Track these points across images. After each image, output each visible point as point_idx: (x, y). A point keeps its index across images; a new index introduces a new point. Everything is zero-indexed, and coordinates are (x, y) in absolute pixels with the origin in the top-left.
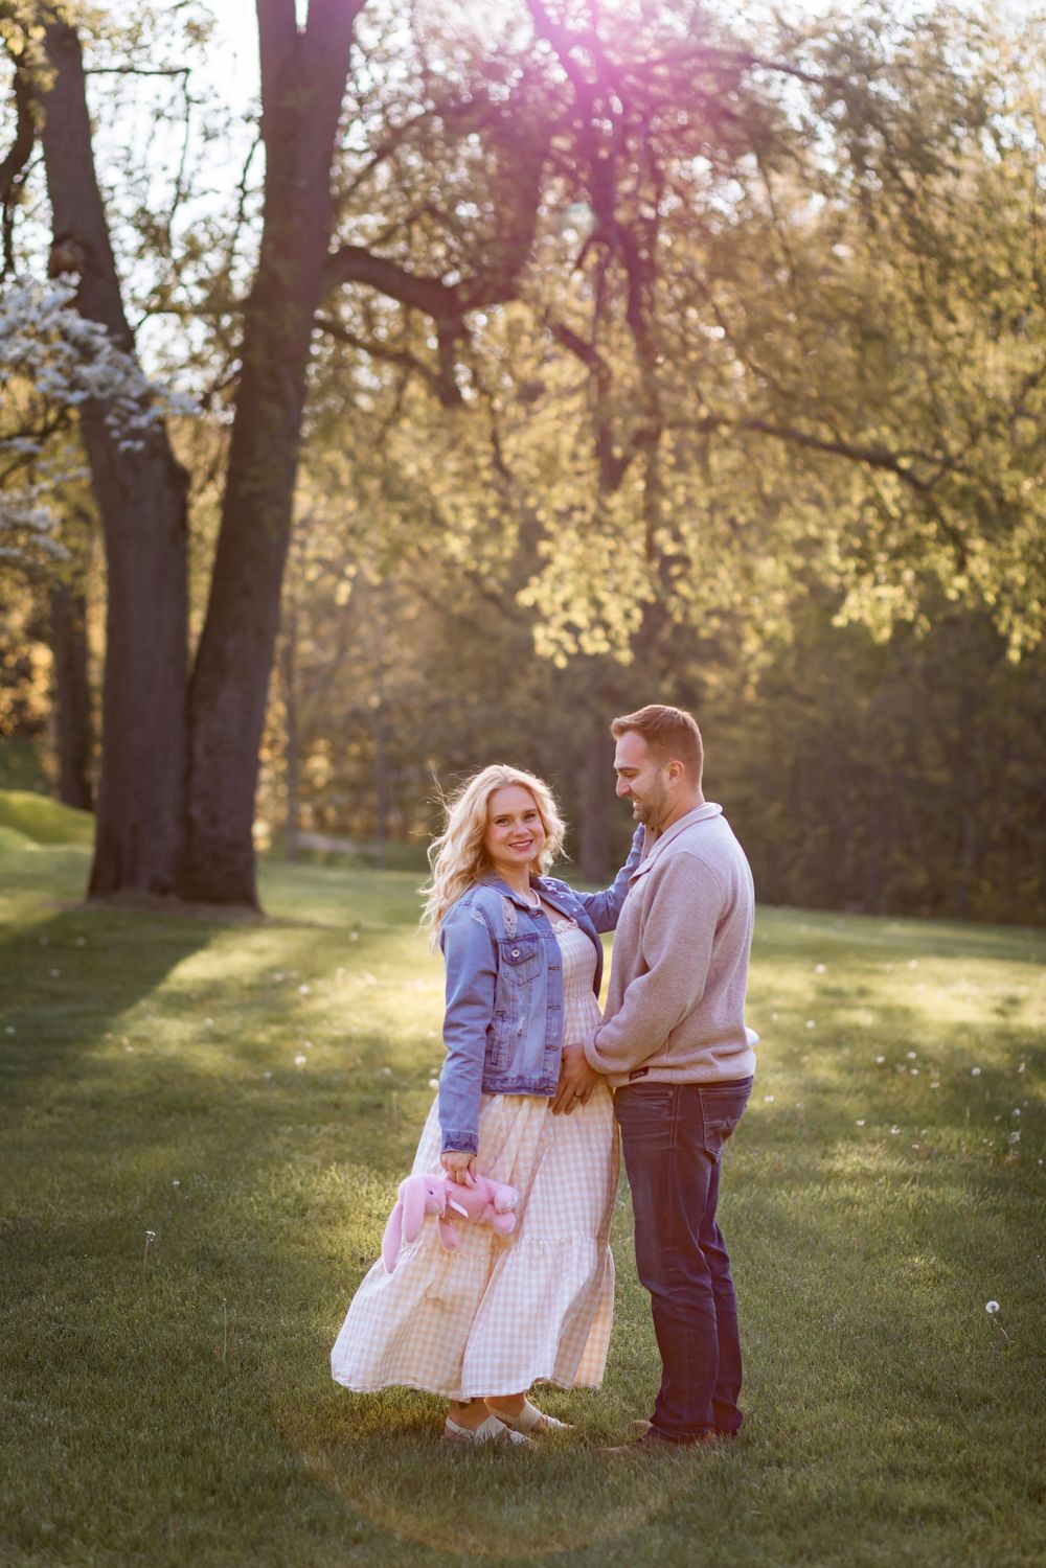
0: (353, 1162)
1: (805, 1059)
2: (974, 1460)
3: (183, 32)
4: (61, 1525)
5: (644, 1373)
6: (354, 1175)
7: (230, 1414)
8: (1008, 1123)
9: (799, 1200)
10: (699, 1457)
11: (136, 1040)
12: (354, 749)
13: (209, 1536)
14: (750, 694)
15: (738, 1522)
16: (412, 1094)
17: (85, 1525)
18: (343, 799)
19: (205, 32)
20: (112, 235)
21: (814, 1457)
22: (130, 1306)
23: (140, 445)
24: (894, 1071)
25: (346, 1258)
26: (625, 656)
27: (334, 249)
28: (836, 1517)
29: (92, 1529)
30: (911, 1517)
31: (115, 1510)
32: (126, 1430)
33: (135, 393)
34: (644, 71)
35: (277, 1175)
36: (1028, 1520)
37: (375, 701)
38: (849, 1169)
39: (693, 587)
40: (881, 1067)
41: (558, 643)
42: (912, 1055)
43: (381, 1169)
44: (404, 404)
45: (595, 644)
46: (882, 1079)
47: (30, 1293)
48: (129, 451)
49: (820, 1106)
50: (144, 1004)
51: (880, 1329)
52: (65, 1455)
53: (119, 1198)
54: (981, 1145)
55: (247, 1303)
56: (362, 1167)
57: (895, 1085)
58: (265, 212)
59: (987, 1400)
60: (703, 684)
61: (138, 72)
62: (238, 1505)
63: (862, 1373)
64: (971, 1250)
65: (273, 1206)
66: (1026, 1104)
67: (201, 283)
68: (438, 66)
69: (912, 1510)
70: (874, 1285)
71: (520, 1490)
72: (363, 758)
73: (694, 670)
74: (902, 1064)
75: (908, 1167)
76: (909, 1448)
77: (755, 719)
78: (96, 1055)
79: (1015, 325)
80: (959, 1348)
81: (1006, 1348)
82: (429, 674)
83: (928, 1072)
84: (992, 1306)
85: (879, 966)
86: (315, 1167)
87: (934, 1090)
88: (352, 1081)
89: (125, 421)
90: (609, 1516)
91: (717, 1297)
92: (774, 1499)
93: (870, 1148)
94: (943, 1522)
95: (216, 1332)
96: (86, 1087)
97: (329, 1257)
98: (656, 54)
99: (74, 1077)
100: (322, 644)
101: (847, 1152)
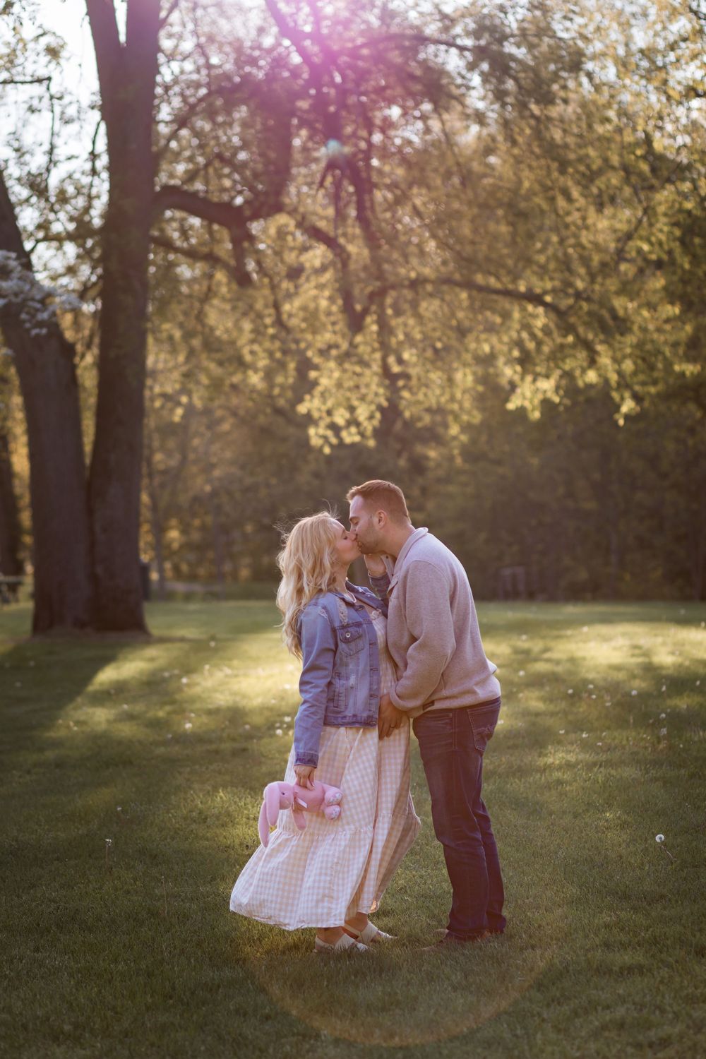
0: (232, 786)
1: (521, 695)
2: (657, 934)
3: (44, 53)
4: (76, 1026)
5: (439, 900)
6: (235, 794)
7: (175, 948)
8: (658, 723)
9: (527, 785)
10: (480, 948)
11: (77, 723)
12: (197, 522)
13: (172, 1023)
14: (459, 461)
15: (510, 985)
16: (265, 740)
17: (92, 1024)
18: (192, 557)
19: (59, 52)
20: (10, 191)
21: (554, 942)
22: (101, 888)
23: (44, 331)
24: (580, 698)
25: (237, 846)
26: (371, 443)
27: (158, 188)
28: (573, 977)
29: (97, 1026)
30: (621, 973)
31: (109, 1013)
32: (109, 964)
33: (38, 297)
34: (354, 53)
35: (185, 799)
36: (696, 967)
37: (208, 488)
38: (557, 762)
39: (413, 393)
40: (572, 696)
41: (325, 438)
42: (591, 686)
43: (252, 789)
44: (214, 288)
45: (350, 437)
46: (573, 704)
47: (33, 886)
48: (37, 335)
49: (534, 724)
50: (79, 700)
51: (589, 859)
52: (72, 983)
53: (83, 822)
54: (642, 739)
55: (176, 880)
56: (240, 788)
57: (582, 708)
58: (111, 168)
59: (662, 896)
60: (427, 458)
61: (16, 83)
62: (188, 1003)
63: (580, 887)
64: (643, 805)
65: (185, 819)
66: (669, 710)
67: (71, 219)
68: (214, 60)
69: (621, 968)
70: (582, 832)
71: (368, 978)
72: (203, 528)
73: (419, 449)
74: (586, 692)
75: (596, 757)
76: (615, 931)
77: (463, 478)
78: (52, 734)
79: (612, 200)
80: (641, 867)
81: (672, 863)
82: (243, 467)
83: (602, 697)
84: (660, 838)
85: (563, 633)
86: (208, 792)
87: (607, 708)
88: (225, 735)
89: (33, 316)
90: (428, 988)
91: (485, 845)
92: (532, 970)
93: (570, 747)
94: (642, 974)
95: (159, 900)
96: (50, 755)
97: (226, 847)
98: (360, 41)
99: (41, 750)
100: (169, 454)
101: (555, 752)
